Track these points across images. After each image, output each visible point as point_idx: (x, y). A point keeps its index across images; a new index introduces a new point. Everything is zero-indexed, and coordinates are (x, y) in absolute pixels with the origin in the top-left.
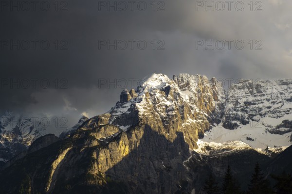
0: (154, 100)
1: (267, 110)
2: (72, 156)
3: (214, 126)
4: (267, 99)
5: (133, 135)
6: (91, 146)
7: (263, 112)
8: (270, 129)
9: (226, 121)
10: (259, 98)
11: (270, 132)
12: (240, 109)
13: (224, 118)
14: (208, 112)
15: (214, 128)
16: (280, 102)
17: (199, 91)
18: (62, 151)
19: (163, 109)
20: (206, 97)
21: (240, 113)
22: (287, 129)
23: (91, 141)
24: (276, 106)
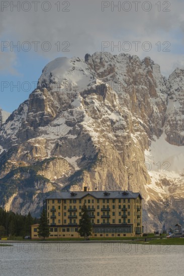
3: (153, 140)
5: (96, 174)
9: (171, 132)
14: (143, 117)
15: (153, 143)
17: (129, 83)
18: (8, 199)
19: (108, 126)
20: (139, 91)
23: (44, 185)
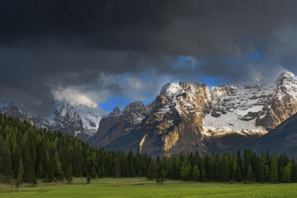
0: (181, 103)
1: (238, 105)
2: (149, 139)
4: (237, 98)
5: (180, 127)
6: (158, 134)
7: (235, 106)
8: (240, 117)
9: (213, 112)
10: (232, 97)
11: (240, 119)
12: (221, 104)
13: (212, 110)
14: (202, 106)
15: (206, 116)
16: (246, 100)
17: (196, 93)
20: (200, 96)
21: (221, 107)
22: (251, 118)
24: (243, 102)
